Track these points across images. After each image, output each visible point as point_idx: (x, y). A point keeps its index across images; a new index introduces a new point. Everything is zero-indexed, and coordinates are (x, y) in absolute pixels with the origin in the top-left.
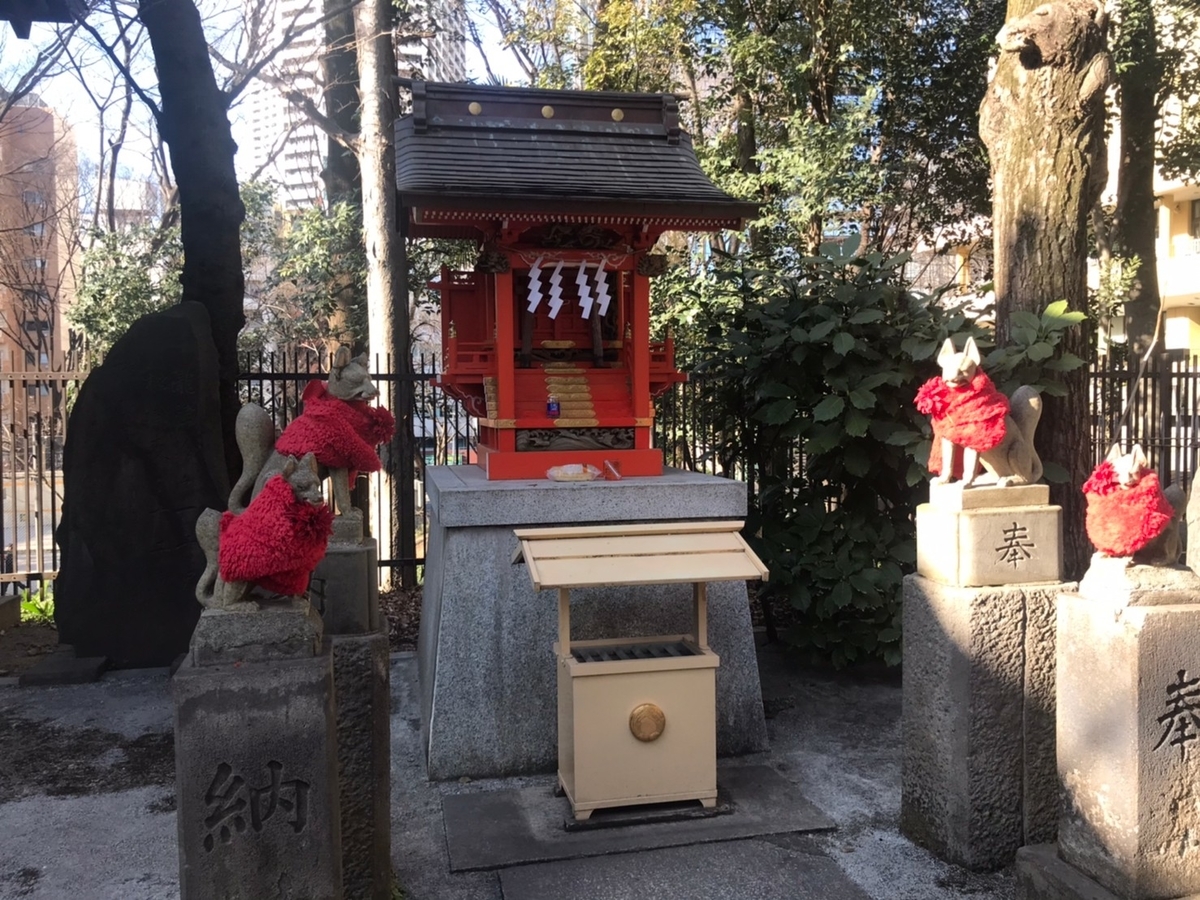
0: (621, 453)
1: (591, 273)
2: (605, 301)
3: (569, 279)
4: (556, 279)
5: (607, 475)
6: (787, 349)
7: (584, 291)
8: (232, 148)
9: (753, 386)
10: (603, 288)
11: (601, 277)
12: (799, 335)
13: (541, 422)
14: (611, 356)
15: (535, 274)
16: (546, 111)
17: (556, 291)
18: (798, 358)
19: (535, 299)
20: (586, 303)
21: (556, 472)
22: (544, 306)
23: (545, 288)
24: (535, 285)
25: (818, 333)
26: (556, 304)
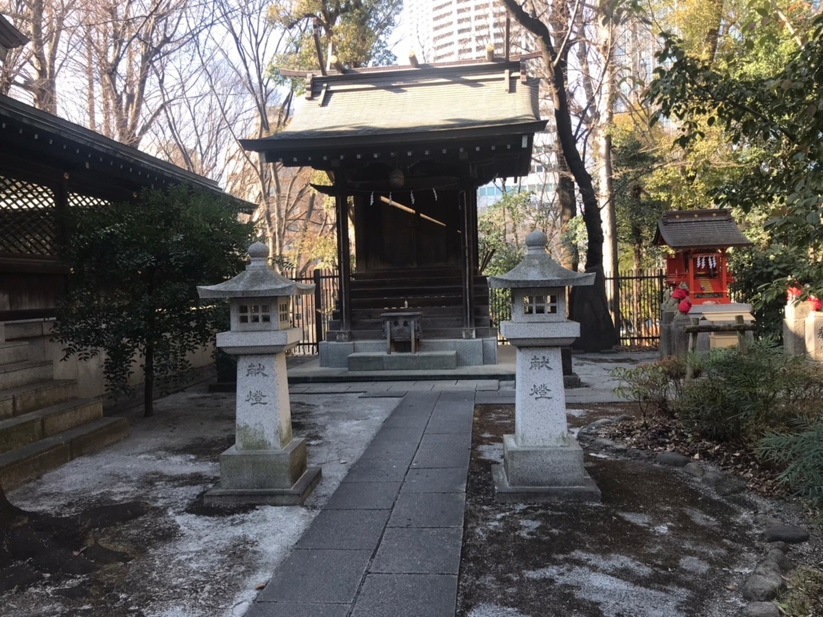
0: (721, 299)
1: (712, 258)
2: (715, 264)
3: (707, 259)
4: (703, 260)
5: (717, 303)
6: (762, 273)
7: (710, 262)
8: (601, 222)
9: (754, 281)
10: (714, 261)
11: (714, 258)
12: (765, 270)
13: (701, 292)
14: (715, 275)
15: (699, 259)
16: (696, 216)
17: (703, 262)
18: (765, 276)
19: (699, 265)
20: (711, 265)
21: (705, 303)
22: (701, 266)
23: (701, 262)
24: (699, 261)
25: (770, 269)
26: (703, 265)
